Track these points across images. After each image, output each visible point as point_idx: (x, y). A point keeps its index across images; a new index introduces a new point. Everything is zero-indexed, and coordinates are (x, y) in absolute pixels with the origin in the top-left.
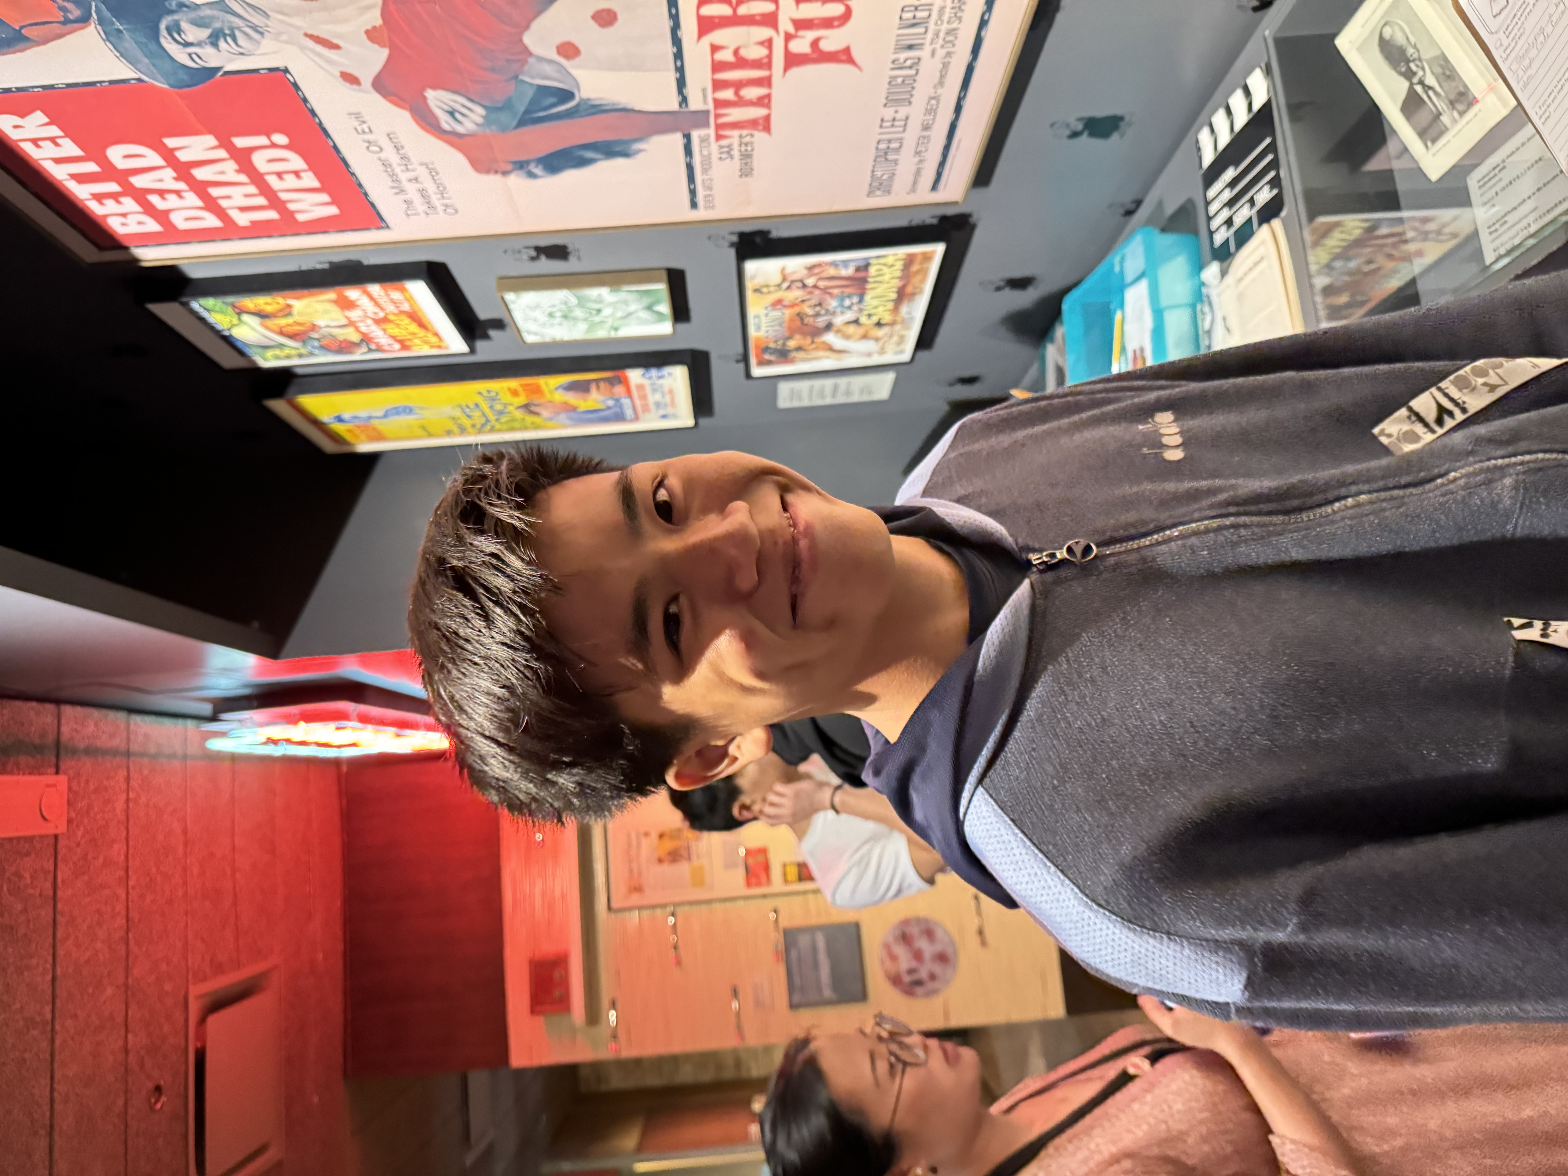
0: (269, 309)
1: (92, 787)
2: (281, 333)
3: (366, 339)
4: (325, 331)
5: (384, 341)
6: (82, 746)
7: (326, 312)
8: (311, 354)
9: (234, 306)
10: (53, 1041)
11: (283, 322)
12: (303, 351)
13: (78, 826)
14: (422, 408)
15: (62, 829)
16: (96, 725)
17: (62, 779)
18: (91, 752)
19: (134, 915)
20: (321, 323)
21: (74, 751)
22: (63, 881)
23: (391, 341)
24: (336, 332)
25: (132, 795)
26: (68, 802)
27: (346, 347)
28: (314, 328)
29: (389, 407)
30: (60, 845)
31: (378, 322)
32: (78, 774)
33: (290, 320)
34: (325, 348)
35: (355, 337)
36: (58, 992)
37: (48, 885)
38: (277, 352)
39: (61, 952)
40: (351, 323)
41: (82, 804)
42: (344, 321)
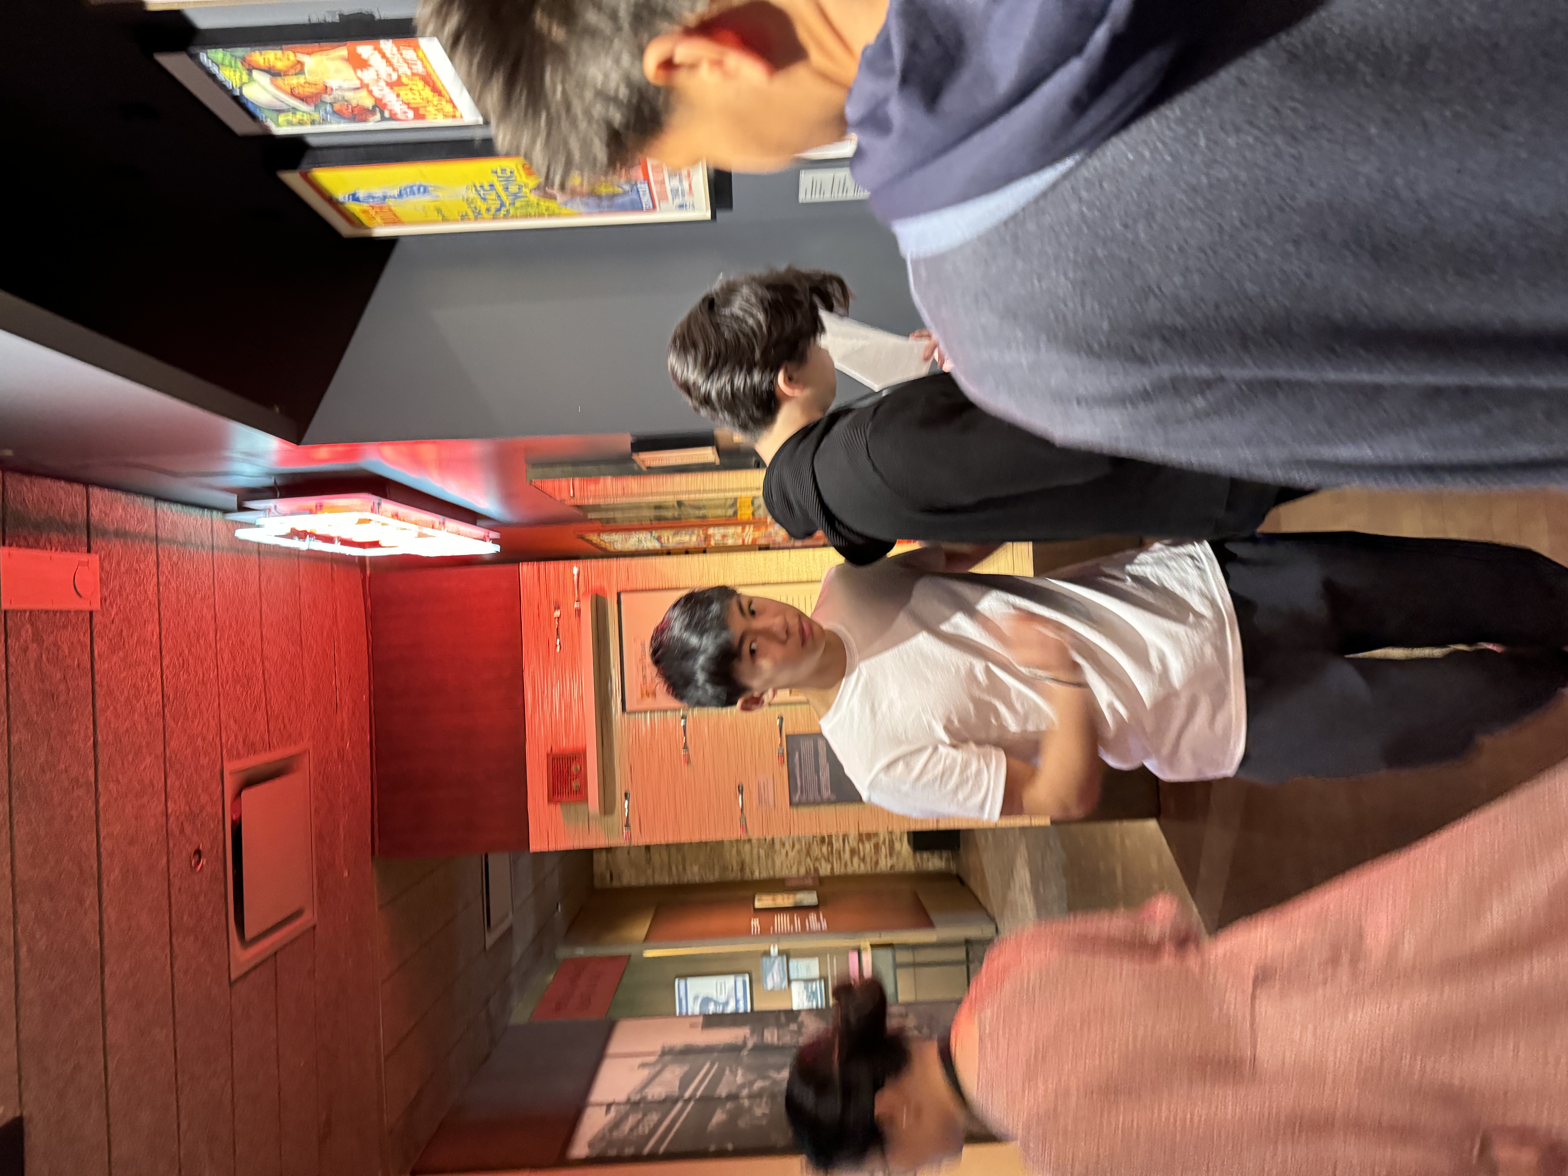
0: (280, 65)
1: (123, 569)
2: (292, 94)
3: (380, 105)
4: (337, 94)
5: (397, 107)
6: (111, 528)
7: (337, 71)
8: (324, 121)
9: (244, 60)
10: (97, 802)
11: (294, 81)
12: (316, 116)
13: (111, 604)
14: (436, 188)
15: (96, 606)
16: (124, 508)
17: (94, 558)
18: (121, 534)
19: (170, 693)
20: (333, 83)
21: (104, 533)
22: (100, 656)
23: (405, 107)
24: (349, 95)
25: (162, 580)
26: (101, 579)
27: (359, 114)
28: (326, 89)
29: (404, 184)
30: (95, 620)
31: (391, 85)
32: (109, 554)
33: (302, 79)
34: (339, 114)
35: (369, 103)
36: (100, 757)
37: (86, 657)
38: (290, 116)
39: (101, 721)
40: (364, 86)
41: (114, 584)
42: (357, 84)
